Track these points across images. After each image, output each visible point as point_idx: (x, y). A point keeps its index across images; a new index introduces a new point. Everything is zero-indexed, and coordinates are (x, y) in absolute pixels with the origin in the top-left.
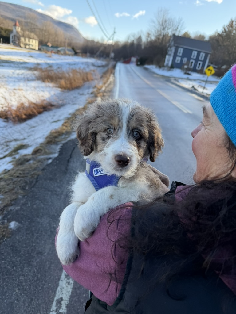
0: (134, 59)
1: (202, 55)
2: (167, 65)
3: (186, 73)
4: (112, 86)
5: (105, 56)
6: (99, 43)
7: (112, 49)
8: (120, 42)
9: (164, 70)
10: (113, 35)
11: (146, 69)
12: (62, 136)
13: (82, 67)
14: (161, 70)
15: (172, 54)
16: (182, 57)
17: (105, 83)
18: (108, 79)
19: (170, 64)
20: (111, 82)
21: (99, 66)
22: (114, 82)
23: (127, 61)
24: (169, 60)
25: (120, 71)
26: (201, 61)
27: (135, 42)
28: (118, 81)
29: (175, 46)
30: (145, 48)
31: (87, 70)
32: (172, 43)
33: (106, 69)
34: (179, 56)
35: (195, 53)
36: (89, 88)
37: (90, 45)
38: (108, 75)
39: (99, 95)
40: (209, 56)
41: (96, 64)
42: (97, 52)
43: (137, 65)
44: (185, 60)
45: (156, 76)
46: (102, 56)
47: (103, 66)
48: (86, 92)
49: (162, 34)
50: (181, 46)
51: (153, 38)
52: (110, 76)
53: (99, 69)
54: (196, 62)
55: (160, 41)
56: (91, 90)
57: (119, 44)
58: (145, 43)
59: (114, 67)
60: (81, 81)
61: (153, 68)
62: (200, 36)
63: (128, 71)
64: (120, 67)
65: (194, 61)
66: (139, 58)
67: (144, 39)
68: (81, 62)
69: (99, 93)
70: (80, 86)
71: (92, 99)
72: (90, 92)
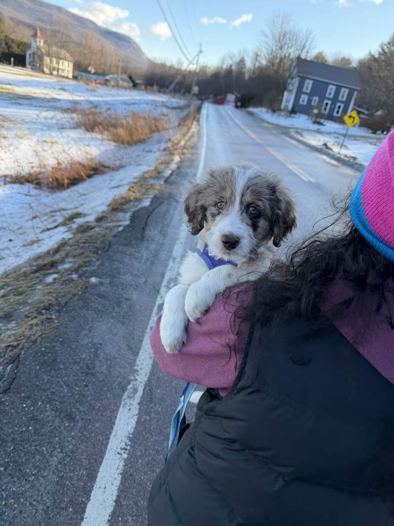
0: (231, 97)
1: (344, 93)
2: (286, 107)
3: (315, 122)
4: (195, 139)
5: (183, 91)
6: (174, 68)
7: (195, 79)
8: (209, 68)
9: (279, 115)
10: (198, 55)
11: (251, 114)
12: (129, 203)
13: (147, 107)
14: (275, 115)
15: (295, 91)
16: (311, 95)
17: (184, 135)
18: (189, 129)
19: (290, 107)
20: (193, 133)
21: (174, 108)
22: (199, 133)
23: (220, 101)
24: (288, 99)
25: (208, 116)
26: (341, 102)
27: (234, 68)
28: (204, 131)
29: (299, 76)
30: (251, 79)
31: (156, 114)
32: (296, 71)
33: (185, 112)
34: (306, 93)
35: (332, 89)
36: (159, 142)
37: (158, 71)
38: (189, 122)
39: (176, 152)
40: (356, 93)
41: (168, 104)
42: (170, 83)
43: (237, 107)
44: (316, 99)
45: (266, 125)
46: (179, 91)
47: (180, 108)
48: (155, 147)
49: (278, 56)
50: (310, 77)
51: (264, 62)
52: (192, 124)
53: (174, 112)
54: (334, 103)
55: (275, 68)
56: (163, 146)
57: (208, 70)
58: (250, 70)
59: (199, 110)
60: (147, 131)
61: (261, 112)
62: (343, 59)
63: (220, 117)
64: (208, 109)
65: (330, 102)
66: (239, 95)
67: (249, 64)
68: (144, 100)
69: (175, 150)
70: (146, 138)
71: (166, 158)
72: (162, 148)
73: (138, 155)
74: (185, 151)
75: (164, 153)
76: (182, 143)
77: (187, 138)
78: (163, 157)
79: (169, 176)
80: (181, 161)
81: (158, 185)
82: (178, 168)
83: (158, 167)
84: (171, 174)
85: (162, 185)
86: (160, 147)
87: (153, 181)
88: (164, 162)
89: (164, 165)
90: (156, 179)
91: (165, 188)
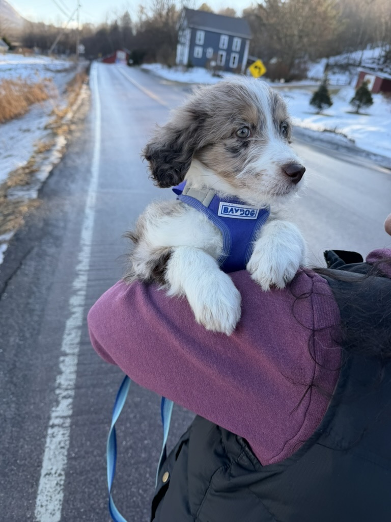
0: (121, 55)
1: (237, 42)
2: (181, 61)
3: (215, 75)
4: (86, 108)
5: (68, 51)
6: (54, 28)
7: (79, 38)
8: (93, 25)
9: (176, 71)
10: (77, 10)
11: (146, 72)
13: (25, 73)
14: (172, 71)
15: (188, 43)
16: (205, 47)
17: (72, 104)
18: (78, 95)
19: (185, 61)
20: (83, 100)
21: (59, 71)
22: (90, 100)
23: (110, 59)
24: (182, 53)
25: (99, 77)
26: (236, 52)
27: (120, 23)
29: (190, 28)
30: (139, 33)
32: (186, 23)
33: (72, 75)
34: (199, 46)
35: (224, 40)
36: (40, 116)
37: (36, 31)
38: (76, 87)
40: (248, 43)
41: (52, 67)
42: (52, 44)
43: (129, 65)
44: (210, 52)
45: (164, 82)
46: (64, 52)
47: (66, 71)
48: (35, 124)
49: (166, 7)
50: (201, 28)
51: (151, 15)
52: (80, 88)
53: (59, 76)
54: (229, 54)
55: (163, 19)
56: (45, 121)
57: (92, 27)
58: (136, 26)
59: (87, 71)
60: (24, 103)
61: (156, 68)
62: (228, 9)
63: (113, 78)
64: (98, 69)
65: (224, 54)
66: (129, 52)
67: (135, 19)
68: (22, 64)
69: (59, 127)
70: (23, 112)
71: (47, 141)
72: (42, 125)
73: (12, 138)
74: (73, 127)
75: (45, 133)
77: (75, 107)
78: (42, 141)
79: (48, 178)
80: (67, 146)
81: (26, 202)
82: (63, 159)
83: (32, 160)
84: (51, 174)
85: (34, 200)
86: (40, 123)
87: (21, 193)
88: (42, 149)
89: (41, 156)
90: (25, 188)
91: (38, 208)
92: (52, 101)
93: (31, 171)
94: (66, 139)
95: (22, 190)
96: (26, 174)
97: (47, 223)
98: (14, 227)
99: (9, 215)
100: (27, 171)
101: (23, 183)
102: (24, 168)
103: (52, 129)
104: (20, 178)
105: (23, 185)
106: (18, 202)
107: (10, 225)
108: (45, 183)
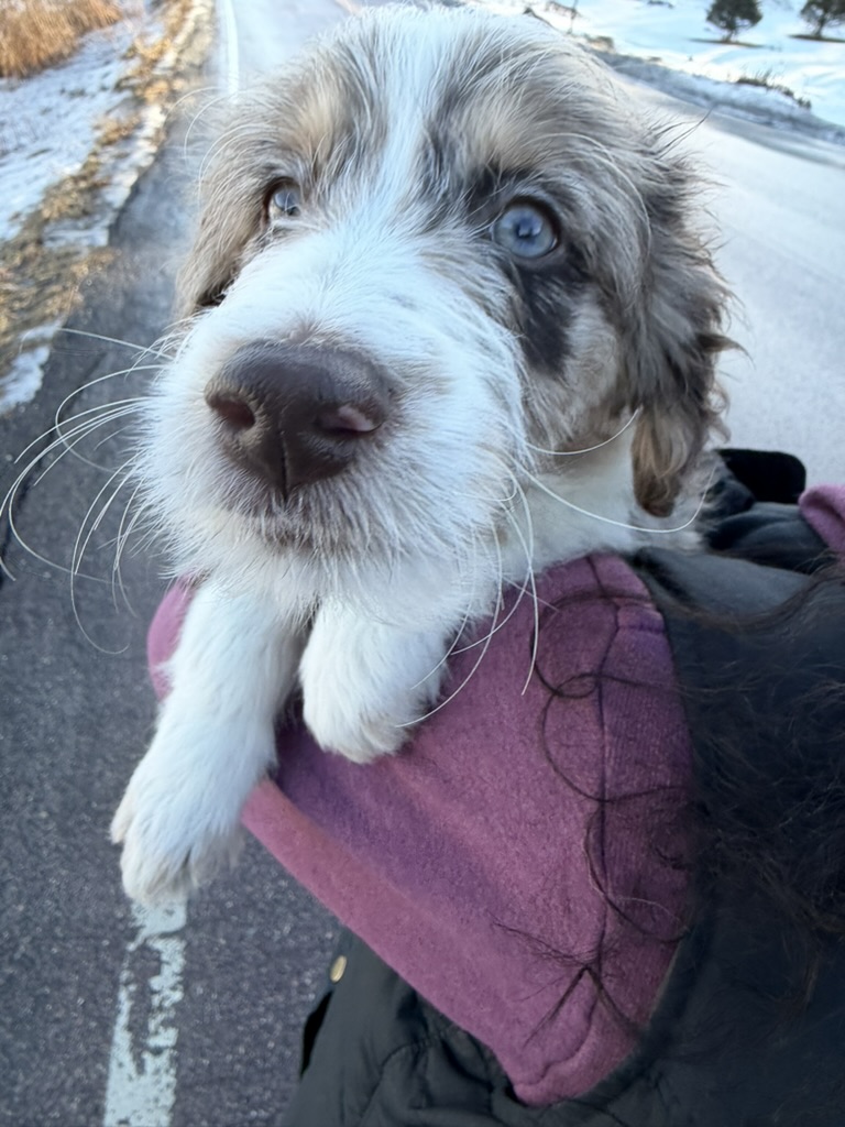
17: (174, 33)
18: (186, 9)
20: (197, 20)
22: (214, 19)
36: (106, 59)
69: (149, 84)
70: (66, 51)
71: (122, 117)
72: (111, 81)
73: (46, 111)
74: (179, 84)
75: (118, 98)
76: (169, 59)
77: (181, 39)
78: (112, 116)
79: (129, 201)
80: (169, 127)
81: (85, 253)
82: (160, 156)
83: (93, 159)
84: (136, 190)
85: (101, 250)
86: (106, 75)
87: (72, 235)
88: (114, 136)
89: (112, 150)
90: (81, 224)
91: (111, 267)
92: (129, 25)
93: (91, 184)
94: (164, 111)
95: (76, 228)
96: (81, 191)
97: (131, 300)
98: (61, 310)
99: (48, 283)
100: (83, 185)
101: (76, 211)
102: (76, 179)
103: (133, 88)
104: (69, 201)
105: (77, 218)
106: (68, 255)
107: (52, 305)
108: (123, 211)
